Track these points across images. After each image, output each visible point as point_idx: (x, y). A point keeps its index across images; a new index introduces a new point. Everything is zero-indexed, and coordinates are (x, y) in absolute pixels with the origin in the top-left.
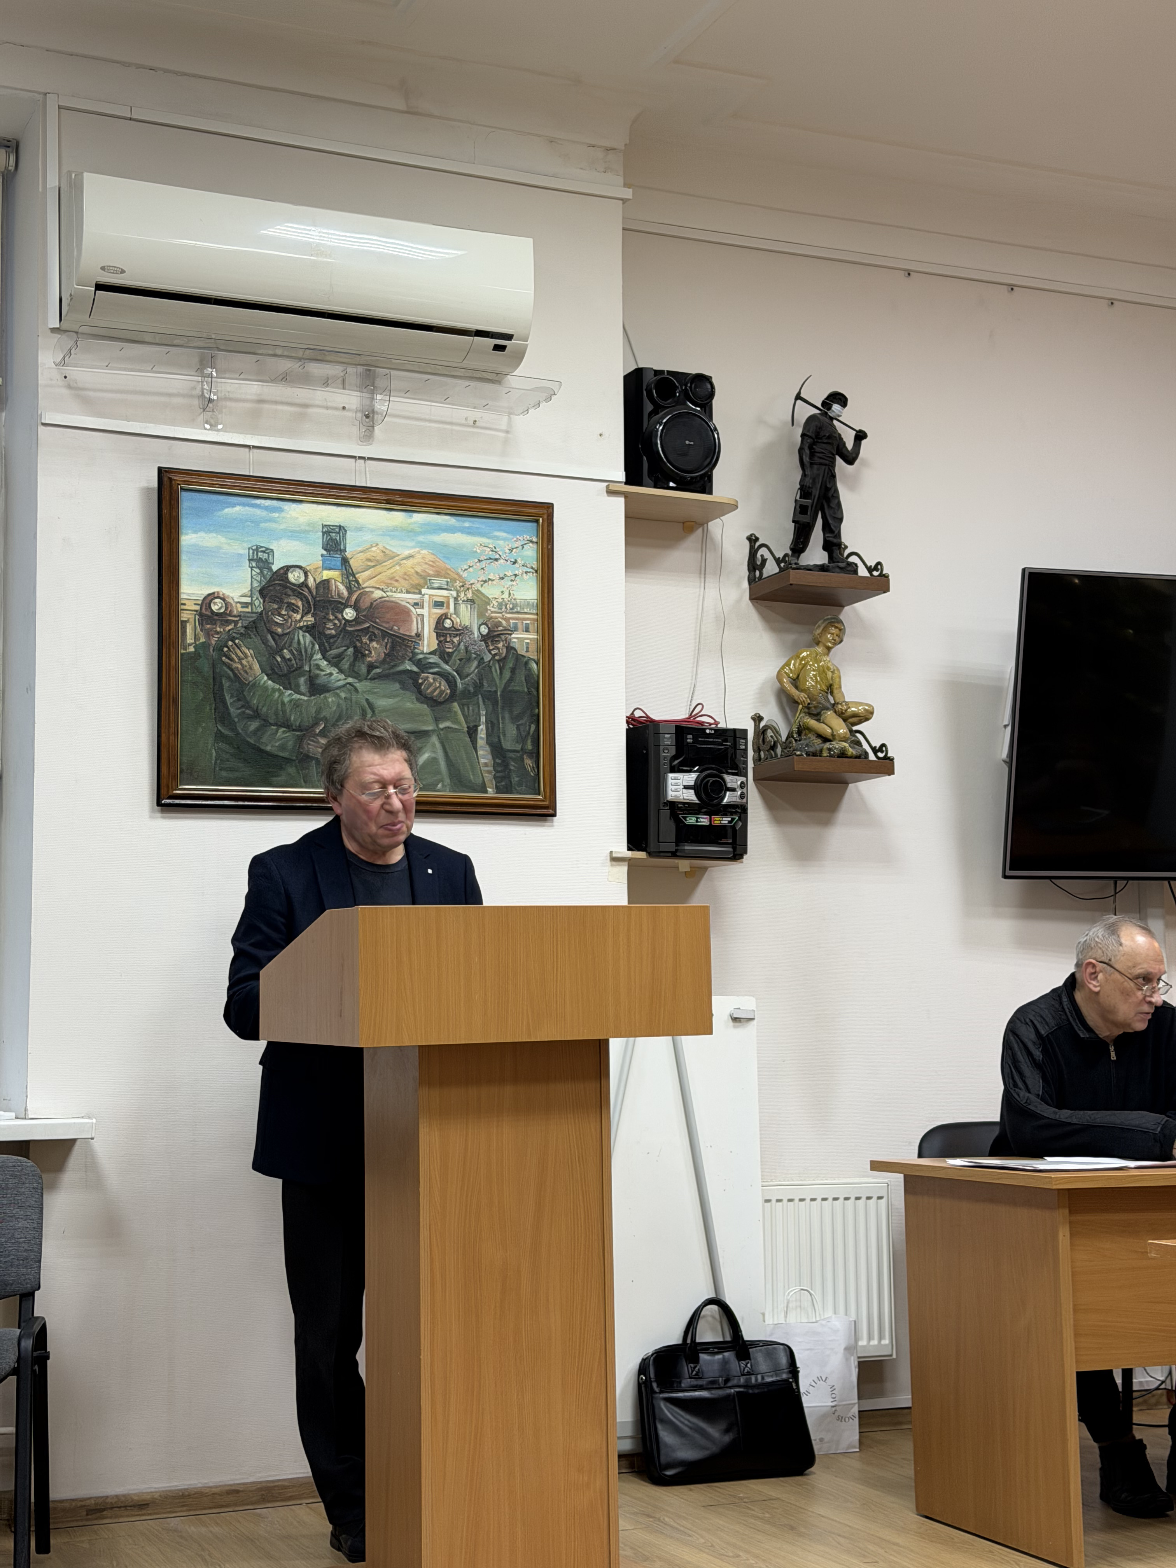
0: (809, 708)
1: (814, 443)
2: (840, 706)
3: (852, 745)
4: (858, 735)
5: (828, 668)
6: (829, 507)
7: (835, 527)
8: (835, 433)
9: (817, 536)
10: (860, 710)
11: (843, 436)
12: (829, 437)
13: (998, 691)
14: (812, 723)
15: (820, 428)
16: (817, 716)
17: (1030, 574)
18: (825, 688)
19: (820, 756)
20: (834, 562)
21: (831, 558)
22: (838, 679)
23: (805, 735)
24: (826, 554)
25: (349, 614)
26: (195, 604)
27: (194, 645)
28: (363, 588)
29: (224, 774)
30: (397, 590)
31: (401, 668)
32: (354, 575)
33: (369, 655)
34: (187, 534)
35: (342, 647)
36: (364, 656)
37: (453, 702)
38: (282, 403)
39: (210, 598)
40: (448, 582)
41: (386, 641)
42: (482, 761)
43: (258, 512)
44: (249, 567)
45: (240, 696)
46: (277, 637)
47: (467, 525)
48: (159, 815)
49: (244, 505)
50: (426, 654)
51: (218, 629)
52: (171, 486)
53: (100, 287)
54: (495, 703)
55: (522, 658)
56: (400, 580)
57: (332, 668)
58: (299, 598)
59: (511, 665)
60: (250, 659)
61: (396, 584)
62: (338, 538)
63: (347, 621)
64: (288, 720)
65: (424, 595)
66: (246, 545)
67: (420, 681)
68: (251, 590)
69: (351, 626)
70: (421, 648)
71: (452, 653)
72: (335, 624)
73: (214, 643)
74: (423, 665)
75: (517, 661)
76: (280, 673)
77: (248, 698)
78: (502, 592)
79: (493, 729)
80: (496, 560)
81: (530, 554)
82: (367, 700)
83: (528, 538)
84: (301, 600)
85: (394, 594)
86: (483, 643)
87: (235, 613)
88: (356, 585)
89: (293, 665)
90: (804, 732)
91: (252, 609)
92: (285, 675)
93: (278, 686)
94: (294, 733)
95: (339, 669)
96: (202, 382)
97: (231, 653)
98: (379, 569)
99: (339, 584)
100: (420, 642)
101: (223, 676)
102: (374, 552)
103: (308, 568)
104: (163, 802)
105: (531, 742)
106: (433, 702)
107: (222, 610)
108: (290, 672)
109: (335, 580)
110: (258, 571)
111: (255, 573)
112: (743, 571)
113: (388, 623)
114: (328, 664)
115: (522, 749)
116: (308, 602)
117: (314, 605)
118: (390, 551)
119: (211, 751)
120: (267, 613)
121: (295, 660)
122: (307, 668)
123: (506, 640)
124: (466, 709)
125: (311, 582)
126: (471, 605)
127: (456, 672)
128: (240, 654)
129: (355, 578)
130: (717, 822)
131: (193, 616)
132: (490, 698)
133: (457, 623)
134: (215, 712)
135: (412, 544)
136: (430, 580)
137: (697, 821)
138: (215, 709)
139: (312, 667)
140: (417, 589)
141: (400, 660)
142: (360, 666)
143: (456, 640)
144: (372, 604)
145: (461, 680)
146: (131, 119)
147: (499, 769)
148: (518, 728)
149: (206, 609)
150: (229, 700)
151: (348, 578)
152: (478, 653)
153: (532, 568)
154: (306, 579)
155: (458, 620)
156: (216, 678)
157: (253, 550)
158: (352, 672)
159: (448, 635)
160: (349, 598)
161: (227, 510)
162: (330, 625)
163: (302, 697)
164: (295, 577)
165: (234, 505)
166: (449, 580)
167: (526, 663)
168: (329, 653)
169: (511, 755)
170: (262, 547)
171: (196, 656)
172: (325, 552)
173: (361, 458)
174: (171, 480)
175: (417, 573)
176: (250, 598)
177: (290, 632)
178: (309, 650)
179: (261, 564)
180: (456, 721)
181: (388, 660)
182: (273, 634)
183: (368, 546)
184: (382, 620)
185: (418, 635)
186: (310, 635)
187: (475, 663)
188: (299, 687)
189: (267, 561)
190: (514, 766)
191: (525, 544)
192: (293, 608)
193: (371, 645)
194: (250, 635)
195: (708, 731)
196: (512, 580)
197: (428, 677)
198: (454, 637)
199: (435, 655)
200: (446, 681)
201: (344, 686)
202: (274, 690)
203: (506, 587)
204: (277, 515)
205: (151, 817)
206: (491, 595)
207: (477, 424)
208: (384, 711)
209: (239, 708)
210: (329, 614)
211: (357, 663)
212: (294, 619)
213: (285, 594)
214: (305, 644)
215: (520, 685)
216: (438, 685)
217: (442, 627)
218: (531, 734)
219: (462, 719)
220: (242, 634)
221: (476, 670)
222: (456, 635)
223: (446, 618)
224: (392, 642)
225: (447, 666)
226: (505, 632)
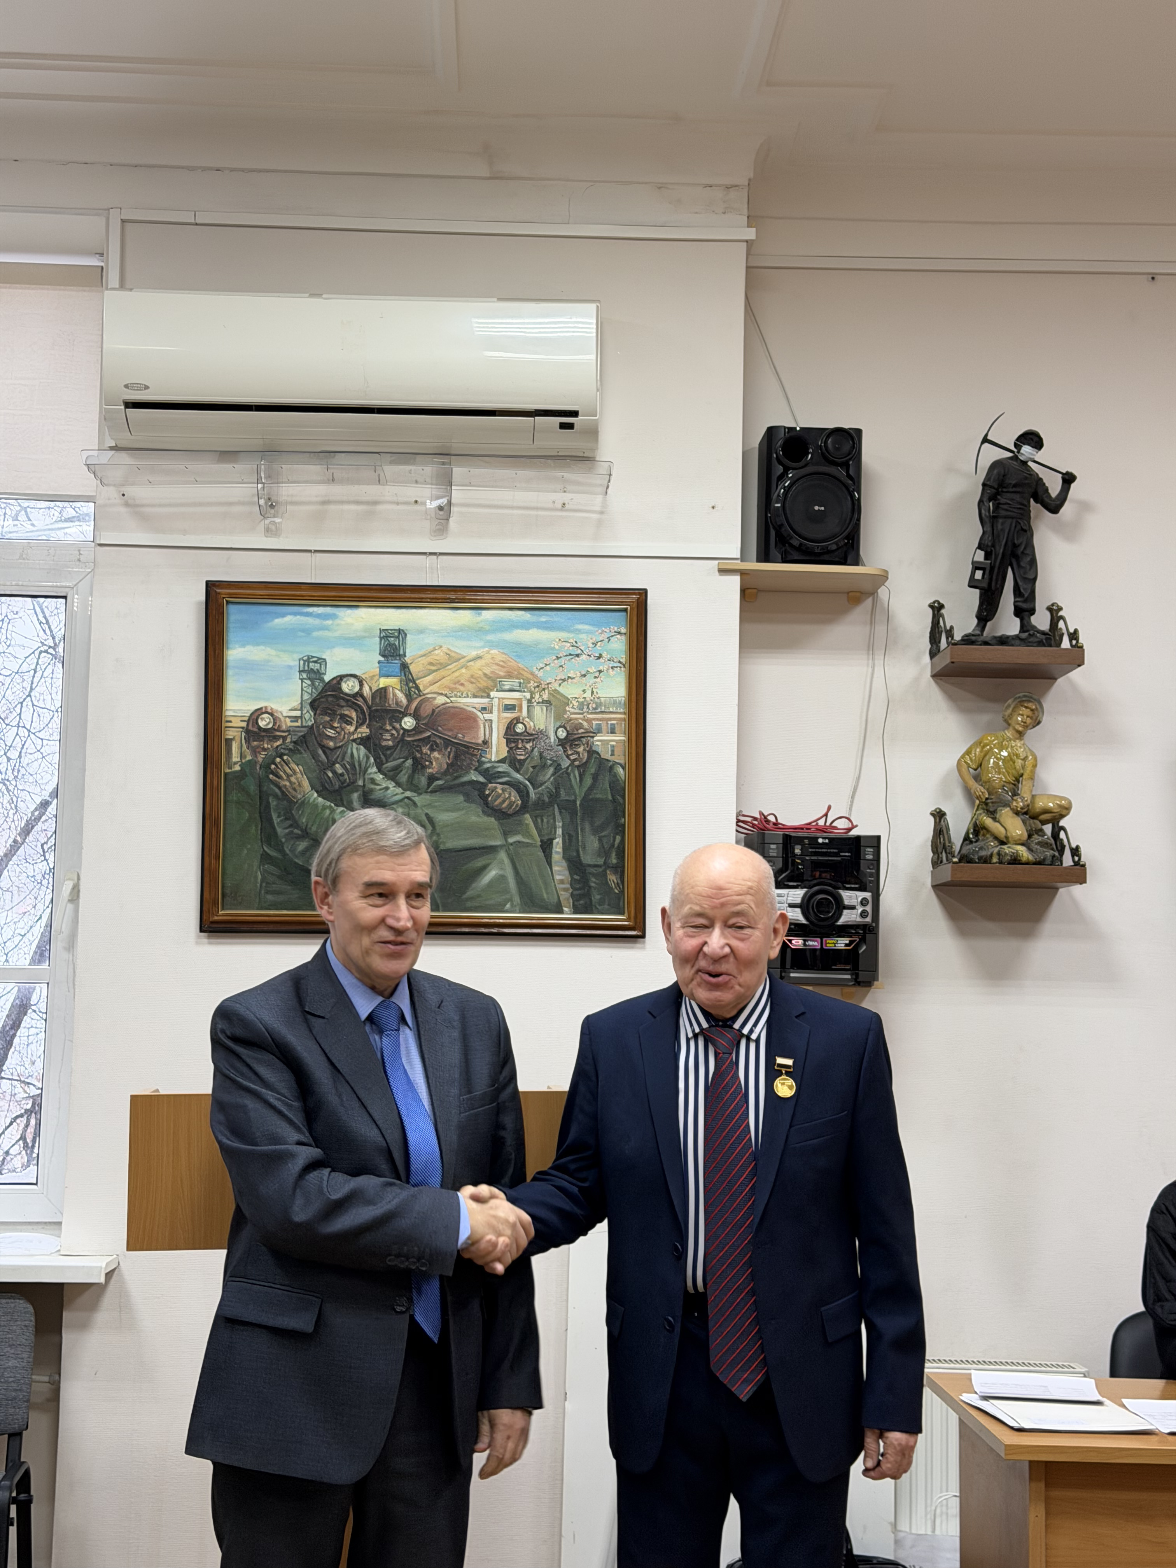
0: (987, 804)
1: (998, 493)
10: (1052, 805)
11: (1045, 481)
12: (1016, 486)
15: (1010, 473)
18: (1012, 779)
19: (990, 863)
21: (1023, 625)
22: (1030, 768)
24: (1018, 621)
25: (408, 723)
26: (242, 721)
27: (239, 763)
28: (424, 695)
29: (270, 897)
30: (462, 694)
31: (465, 779)
32: (414, 681)
33: (430, 766)
34: (235, 648)
35: (399, 758)
36: (424, 767)
37: (524, 814)
38: (349, 502)
39: (257, 714)
40: (520, 683)
41: (449, 750)
42: (558, 877)
43: (310, 620)
44: (300, 679)
45: (288, 816)
46: (327, 751)
47: (543, 619)
48: (206, 940)
49: (295, 614)
50: (495, 762)
51: (266, 746)
52: (219, 600)
53: (130, 405)
54: (573, 813)
55: (606, 763)
56: (466, 684)
57: (389, 782)
58: (353, 708)
59: (593, 771)
60: (299, 775)
61: (461, 688)
62: (397, 643)
63: (405, 730)
65: (493, 698)
66: (297, 656)
67: (487, 792)
68: (301, 703)
69: (409, 736)
70: (488, 756)
71: (525, 760)
72: (392, 735)
73: (260, 760)
74: (491, 775)
75: (600, 767)
76: (331, 789)
77: (297, 817)
78: (584, 691)
79: (570, 842)
80: (578, 656)
81: (619, 646)
82: (427, 815)
83: (616, 629)
84: (356, 710)
85: (459, 700)
86: (560, 748)
87: (284, 727)
88: (417, 692)
89: (346, 780)
92: (335, 791)
93: (329, 803)
95: (396, 783)
97: (278, 770)
98: (442, 673)
99: (397, 691)
100: (488, 750)
101: (271, 795)
102: (437, 655)
103: (363, 677)
104: (206, 928)
105: (616, 855)
106: (501, 814)
107: (270, 726)
108: (341, 788)
109: (393, 688)
110: (309, 682)
111: (306, 685)
113: (451, 730)
114: (384, 778)
115: (605, 863)
116: (363, 712)
117: (369, 715)
118: (455, 652)
119: (257, 873)
120: (318, 727)
121: (348, 775)
122: (360, 783)
123: (588, 744)
124: (539, 820)
125: (366, 691)
126: (547, 707)
127: (529, 781)
128: (289, 771)
129: (416, 684)
130: (831, 945)
131: (240, 733)
132: (568, 808)
133: (530, 727)
134: (261, 832)
135: (482, 644)
136: (500, 681)
137: (805, 945)
138: (261, 829)
139: (366, 782)
140: (485, 692)
141: (464, 770)
142: (418, 778)
143: (529, 746)
144: (433, 711)
145: (534, 789)
147: (578, 886)
148: (600, 840)
149: (253, 726)
150: (276, 820)
151: (407, 684)
152: (555, 759)
153: (620, 662)
154: (361, 689)
155: (532, 724)
156: (263, 796)
157: (305, 661)
158: (411, 785)
159: (520, 741)
160: (408, 706)
161: (278, 621)
162: (386, 736)
164: (349, 687)
165: (284, 615)
166: (522, 681)
167: (611, 768)
168: (385, 766)
169: (592, 870)
170: (313, 657)
171: (242, 774)
172: (382, 659)
173: (431, 554)
174: (219, 593)
175: (485, 675)
176: (300, 712)
177: (342, 745)
178: (363, 764)
179: (313, 675)
180: (528, 834)
181: (451, 770)
182: (324, 748)
183: (431, 648)
184: (445, 727)
185: (485, 742)
186: (365, 747)
187: (551, 770)
188: (352, 803)
189: (318, 671)
190: (595, 883)
191: (612, 636)
192: (346, 720)
193: (432, 756)
194: (298, 750)
195: (820, 841)
196: (595, 677)
197: (496, 788)
198: (527, 743)
199: (504, 763)
200: (517, 791)
201: (399, 800)
202: (324, 808)
203: (588, 684)
204: (329, 622)
205: (197, 943)
206: (570, 694)
207: (567, 506)
208: (447, 826)
209: (287, 828)
210: (386, 724)
211: (416, 776)
212: (347, 732)
213: (339, 705)
214: (359, 757)
215: (604, 792)
216: (507, 796)
217: (513, 733)
218: (616, 845)
219: (534, 832)
220: (290, 750)
221: (552, 778)
222: (529, 741)
223: (518, 722)
224: (456, 752)
225: (518, 775)
226: (588, 735)
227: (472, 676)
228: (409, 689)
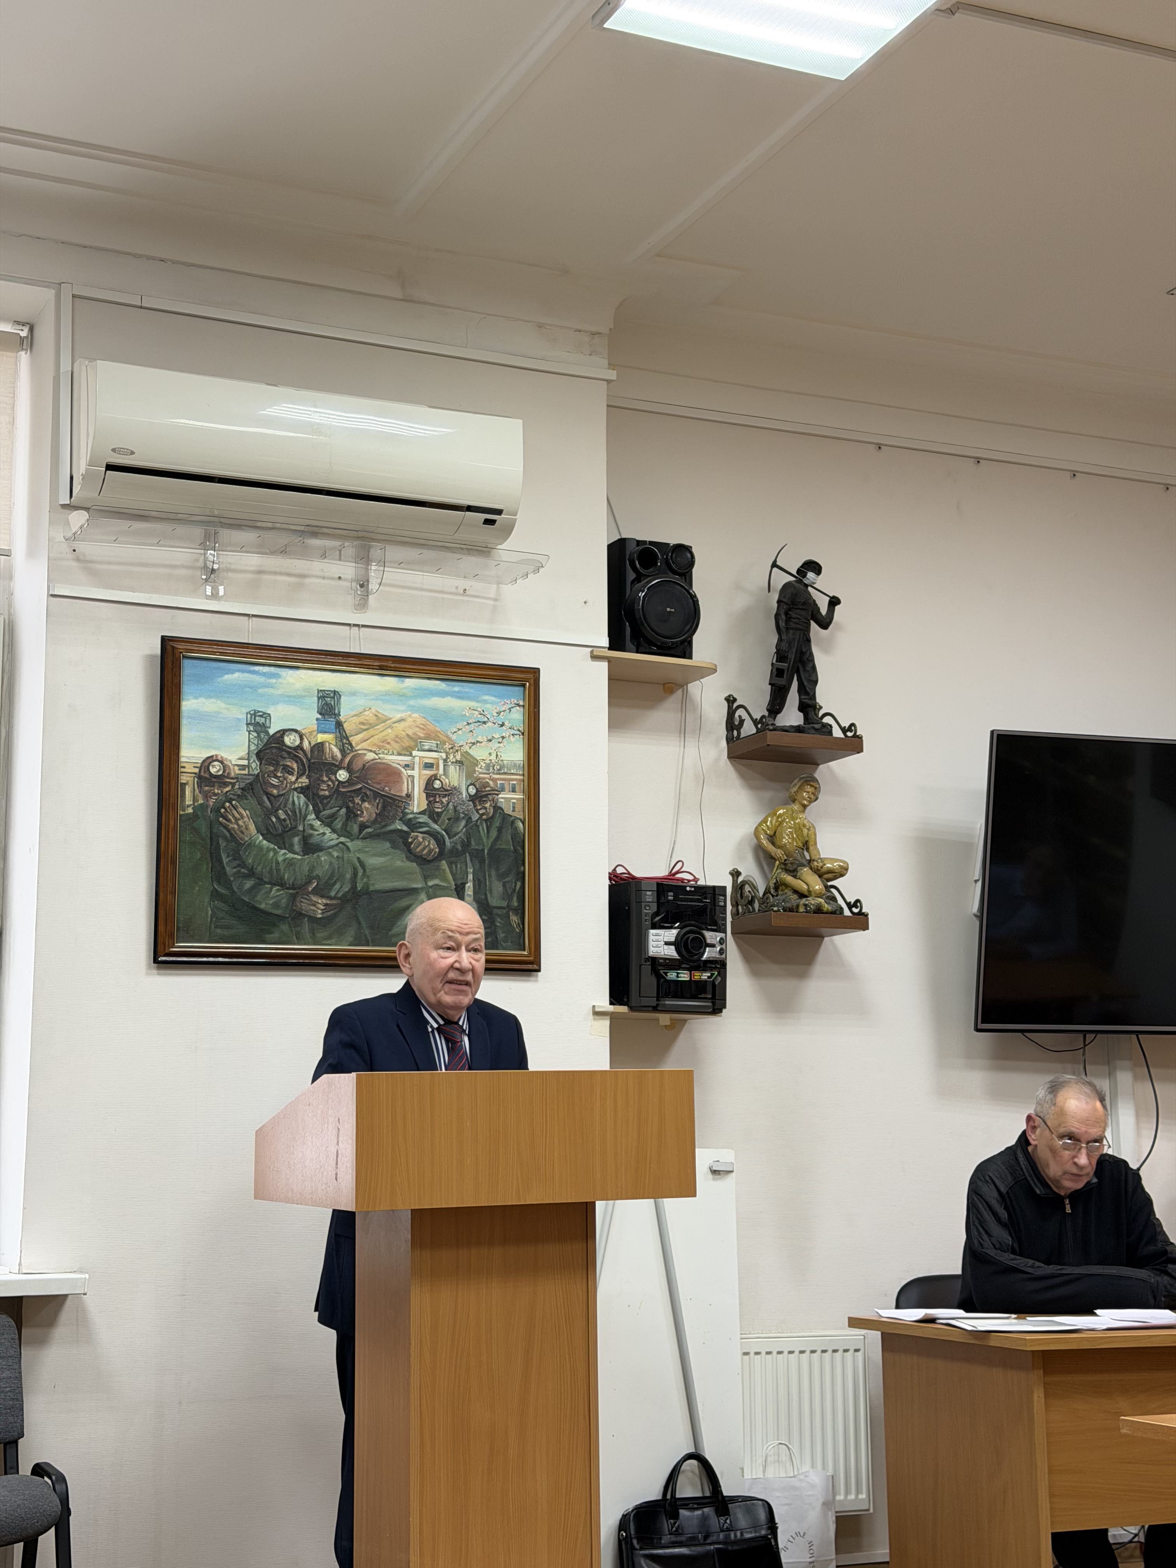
0: (785, 864)
1: (790, 610)
2: (816, 863)
3: (827, 901)
4: (833, 890)
5: (804, 826)
6: (805, 670)
7: (810, 689)
8: (810, 599)
9: (793, 697)
10: (835, 866)
11: (817, 602)
12: (804, 604)
13: (967, 846)
14: (789, 879)
15: (796, 595)
16: (794, 873)
17: (998, 735)
18: (800, 845)
19: (797, 912)
20: (809, 724)
21: (806, 719)
22: (813, 836)
23: (782, 890)
24: (801, 715)
25: (342, 775)
26: (194, 767)
27: (192, 806)
28: (356, 751)
29: (219, 931)
30: (389, 752)
31: (392, 827)
32: (347, 738)
33: (361, 815)
34: (188, 700)
35: (335, 807)
36: (356, 816)
37: (441, 860)
38: (281, 574)
39: (209, 761)
40: (437, 744)
41: (377, 801)
43: (256, 678)
44: (247, 731)
45: (236, 856)
46: (272, 798)
47: (456, 689)
48: (155, 972)
49: (243, 671)
50: (416, 813)
51: (216, 791)
52: (173, 654)
53: (110, 467)
54: (482, 862)
55: (509, 818)
56: (392, 743)
57: (325, 828)
58: (294, 760)
59: (498, 824)
60: (246, 819)
61: (388, 746)
62: (333, 703)
63: (340, 782)
64: (282, 878)
65: (414, 757)
66: (245, 710)
67: (410, 840)
68: (248, 753)
69: (344, 787)
70: (411, 808)
71: (442, 812)
72: (329, 785)
73: (211, 804)
74: (413, 825)
75: (503, 821)
76: (275, 833)
77: (244, 857)
78: (490, 754)
79: (480, 886)
80: (484, 723)
81: (517, 717)
82: (358, 858)
83: (515, 701)
84: (297, 762)
85: (386, 757)
86: (471, 803)
87: (233, 775)
88: (350, 748)
89: (288, 825)
90: (781, 888)
91: (249, 771)
92: (280, 835)
93: (273, 846)
94: (287, 891)
95: (332, 829)
96: (205, 554)
97: (227, 814)
98: (371, 732)
99: (333, 747)
100: (410, 803)
101: (220, 836)
102: (367, 716)
103: (303, 732)
104: (159, 959)
105: (517, 899)
106: (422, 861)
107: (220, 773)
108: (284, 832)
109: (330, 743)
110: (255, 734)
111: (253, 737)
112: (722, 731)
113: (379, 784)
114: (321, 825)
115: (508, 906)
116: (303, 764)
117: (309, 767)
118: (383, 714)
119: (207, 909)
120: (263, 776)
121: (290, 820)
122: (301, 828)
123: (493, 800)
124: (454, 866)
125: (306, 745)
126: (459, 766)
127: (445, 832)
128: (237, 815)
129: (349, 741)
130: (697, 977)
131: (192, 779)
132: (478, 856)
133: (446, 783)
134: (212, 871)
135: (403, 708)
136: (420, 742)
137: (678, 977)
138: (212, 868)
139: (306, 827)
140: (408, 751)
141: (391, 820)
142: (352, 826)
143: (445, 800)
144: (364, 765)
145: (450, 838)
146: (141, 307)
148: (504, 885)
149: (205, 772)
150: (225, 860)
151: (341, 740)
152: (466, 812)
153: (519, 730)
154: (301, 743)
155: (447, 781)
156: (213, 838)
157: (251, 715)
158: (345, 832)
159: (437, 796)
160: (342, 760)
161: (226, 676)
162: (324, 787)
163: (296, 856)
164: (290, 740)
165: (233, 672)
166: (439, 742)
167: (513, 822)
168: (323, 813)
169: (499, 912)
170: (259, 712)
171: (195, 816)
172: (320, 716)
173: (355, 625)
174: (173, 648)
175: (408, 735)
176: (247, 761)
177: (285, 793)
178: (303, 811)
179: (259, 728)
180: (444, 879)
181: (379, 819)
182: (268, 795)
183: (361, 709)
184: (374, 781)
185: (408, 796)
186: (305, 796)
187: (463, 823)
188: (293, 846)
189: (264, 724)
190: (500, 923)
191: (512, 707)
192: (288, 770)
193: (363, 806)
194: (246, 796)
195: (688, 889)
196: (499, 743)
197: (417, 836)
198: (443, 797)
199: (425, 814)
200: (435, 840)
201: (337, 845)
202: (269, 850)
203: (493, 748)
204: (274, 681)
205: (147, 974)
206: (479, 756)
207: (467, 593)
208: (375, 869)
209: (234, 868)
210: (323, 775)
211: (349, 823)
212: (289, 781)
213: (281, 756)
214: (299, 805)
215: (507, 844)
216: (427, 844)
217: (432, 788)
218: (517, 891)
219: (450, 877)
220: (239, 796)
221: (464, 829)
222: (445, 796)
223: (436, 779)
224: (384, 803)
225: (436, 826)
226: (492, 792)
227: (397, 736)
228: (343, 744)
